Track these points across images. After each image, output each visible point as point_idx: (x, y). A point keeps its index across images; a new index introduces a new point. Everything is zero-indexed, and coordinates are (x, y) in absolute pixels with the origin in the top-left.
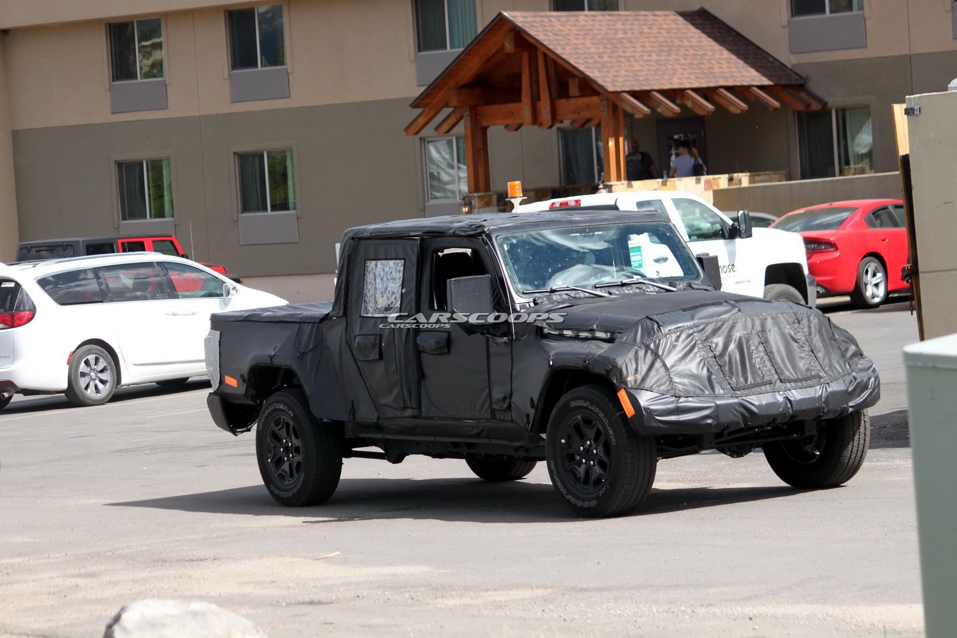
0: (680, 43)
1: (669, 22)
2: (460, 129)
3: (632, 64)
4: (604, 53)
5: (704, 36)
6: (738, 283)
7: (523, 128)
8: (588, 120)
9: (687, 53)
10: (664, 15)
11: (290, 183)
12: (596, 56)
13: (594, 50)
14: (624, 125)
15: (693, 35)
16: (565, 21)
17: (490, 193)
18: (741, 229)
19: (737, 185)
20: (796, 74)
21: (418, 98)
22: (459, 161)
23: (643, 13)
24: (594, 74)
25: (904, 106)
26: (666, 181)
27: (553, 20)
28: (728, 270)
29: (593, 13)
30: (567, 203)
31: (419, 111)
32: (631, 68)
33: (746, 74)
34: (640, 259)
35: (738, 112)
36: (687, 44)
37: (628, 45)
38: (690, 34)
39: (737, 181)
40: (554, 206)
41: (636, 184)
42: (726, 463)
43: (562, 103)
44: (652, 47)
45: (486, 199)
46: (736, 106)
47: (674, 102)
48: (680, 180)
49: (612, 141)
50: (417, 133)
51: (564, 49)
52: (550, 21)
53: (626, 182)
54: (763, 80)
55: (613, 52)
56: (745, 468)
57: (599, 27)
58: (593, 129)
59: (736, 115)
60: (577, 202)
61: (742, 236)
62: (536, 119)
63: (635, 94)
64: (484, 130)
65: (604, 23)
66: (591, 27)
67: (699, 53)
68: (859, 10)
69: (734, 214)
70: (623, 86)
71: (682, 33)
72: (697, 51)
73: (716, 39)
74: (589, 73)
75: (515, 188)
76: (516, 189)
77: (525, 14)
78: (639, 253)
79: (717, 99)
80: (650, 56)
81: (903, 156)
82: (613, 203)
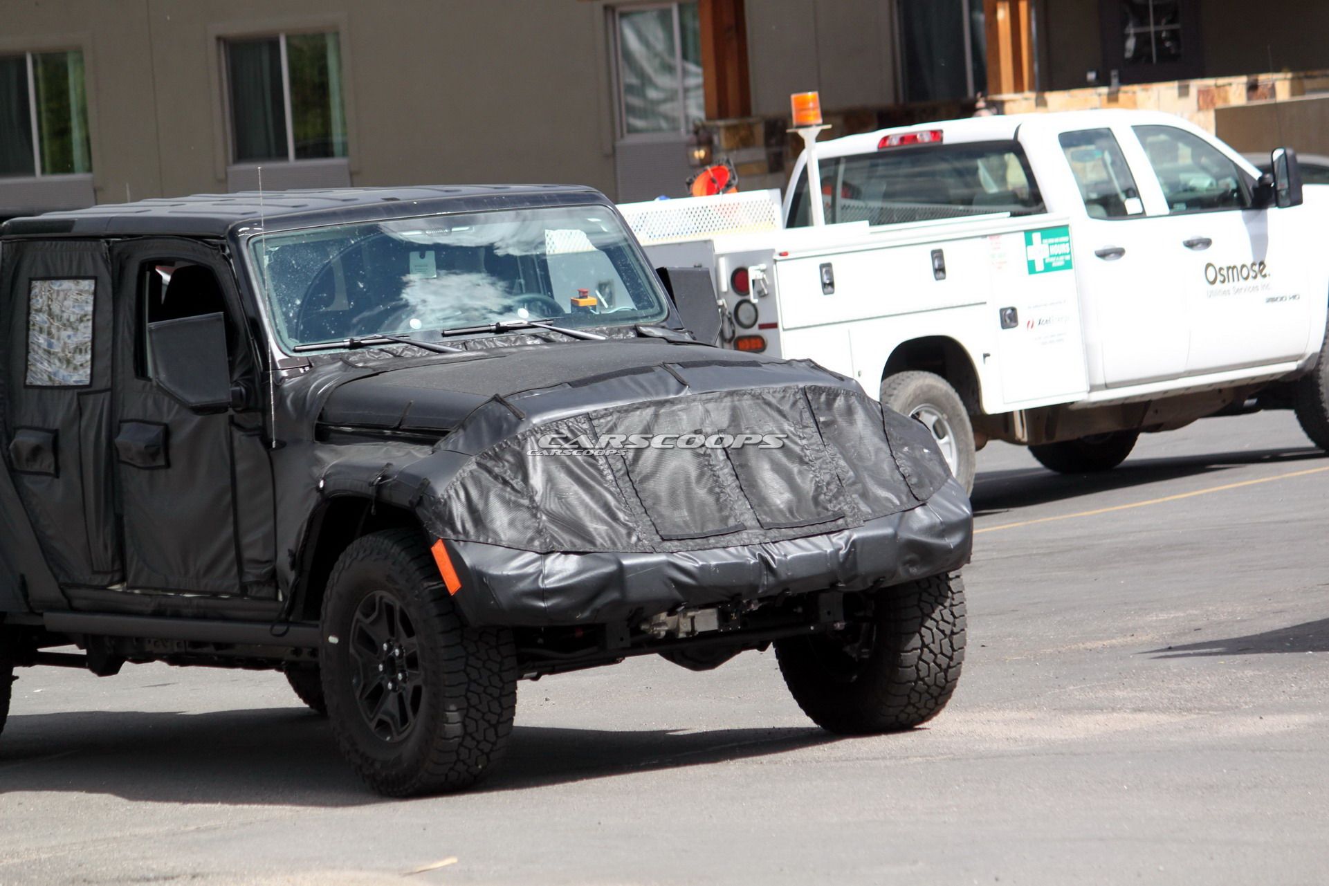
6: (1273, 300)
11: (335, 101)
17: (751, 120)
18: (1279, 188)
19: (1266, 98)
22: (685, 57)
26: (1118, 91)
28: (1252, 274)
30: (913, 138)
34: (1068, 252)
39: (1266, 91)
40: (888, 143)
41: (1053, 98)
42: (1257, 672)
45: (743, 133)
48: (1147, 90)
49: (1005, 8)
53: (1031, 95)
56: (1296, 684)
60: (936, 134)
61: (1281, 202)
69: (1265, 159)
75: (807, 106)
76: (809, 109)
78: (1065, 239)
82: (1011, 136)
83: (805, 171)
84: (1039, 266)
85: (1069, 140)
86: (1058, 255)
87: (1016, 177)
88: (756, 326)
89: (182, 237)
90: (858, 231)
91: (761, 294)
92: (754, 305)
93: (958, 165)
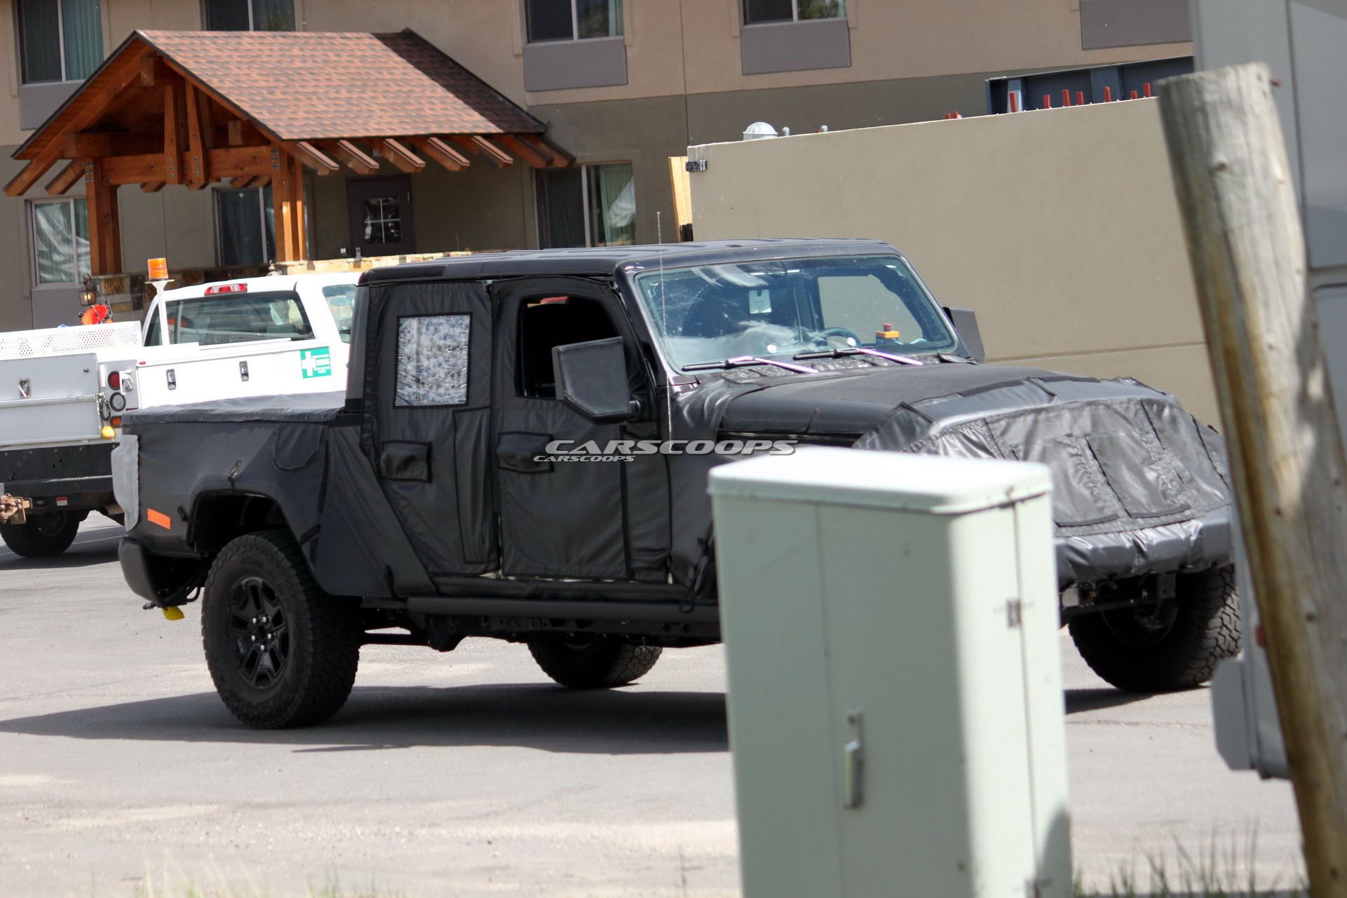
0: (379, 76)
1: (363, 47)
2: (81, 188)
3: (313, 103)
4: (275, 87)
5: (411, 66)
7: (165, 188)
8: (255, 178)
9: (386, 88)
10: (357, 38)
12: (265, 92)
13: (262, 84)
14: (303, 185)
15: (395, 65)
16: (223, 44)
17: (121, 276)
20: (534, 119)
21: (22, 146)
22: (78, 234)
23: (328, 34)
24: (262, 115)
25: (685, 159)
26: (361, 261)
27: (206, 42)
29: (261, 34)
30: (228, 288)
31: (26, 162)
32: (314, 109)
33: (467, 118)
34: (328, 363)
35: (457, 168)
36: (388, 76)
37: (308, 77)
38: (392, 64)
40: (211, 291)
41: (319, 264)
43: (219, 154)
44: (340, 80)
45: (116, 284)
46: (454, 161)
47: (370, 154)
48: (379, 260)
49: (287, 206)
50: (21, 194)
51: (222, 81)
52: (203, 44)
53: (305, 262)
54: (490, 127)
55: (287, 86)
57: (269, 53)
58: (261, 191)
59: (455, 173)
60: (243, 286)
62: (183, 177)
63: (317, 143)
64: (113, 189)
65: (276, 48)
66: (259, 53)
67: (404, 89)
68: (617, 34)
70: (302, 132)
71: (381, 62)
72: (401, 86)
73: (426, 71)
74: (255, 114)
75: (158, 268)
77: (167, 33)
78: (326, 355)
79: (428, 150)
80: (337, 92)
81: (683, 226)
82: (291, 289)
83: (157, 309)
84: (310, 373)
85: (330, 292)
86: (323, 366)
87: (294, 315)
88: (125, 409)
89: (567, 276)
90: (191, 349)
91: (128, 389)
92: (123, 396)
93: (257, 306)
